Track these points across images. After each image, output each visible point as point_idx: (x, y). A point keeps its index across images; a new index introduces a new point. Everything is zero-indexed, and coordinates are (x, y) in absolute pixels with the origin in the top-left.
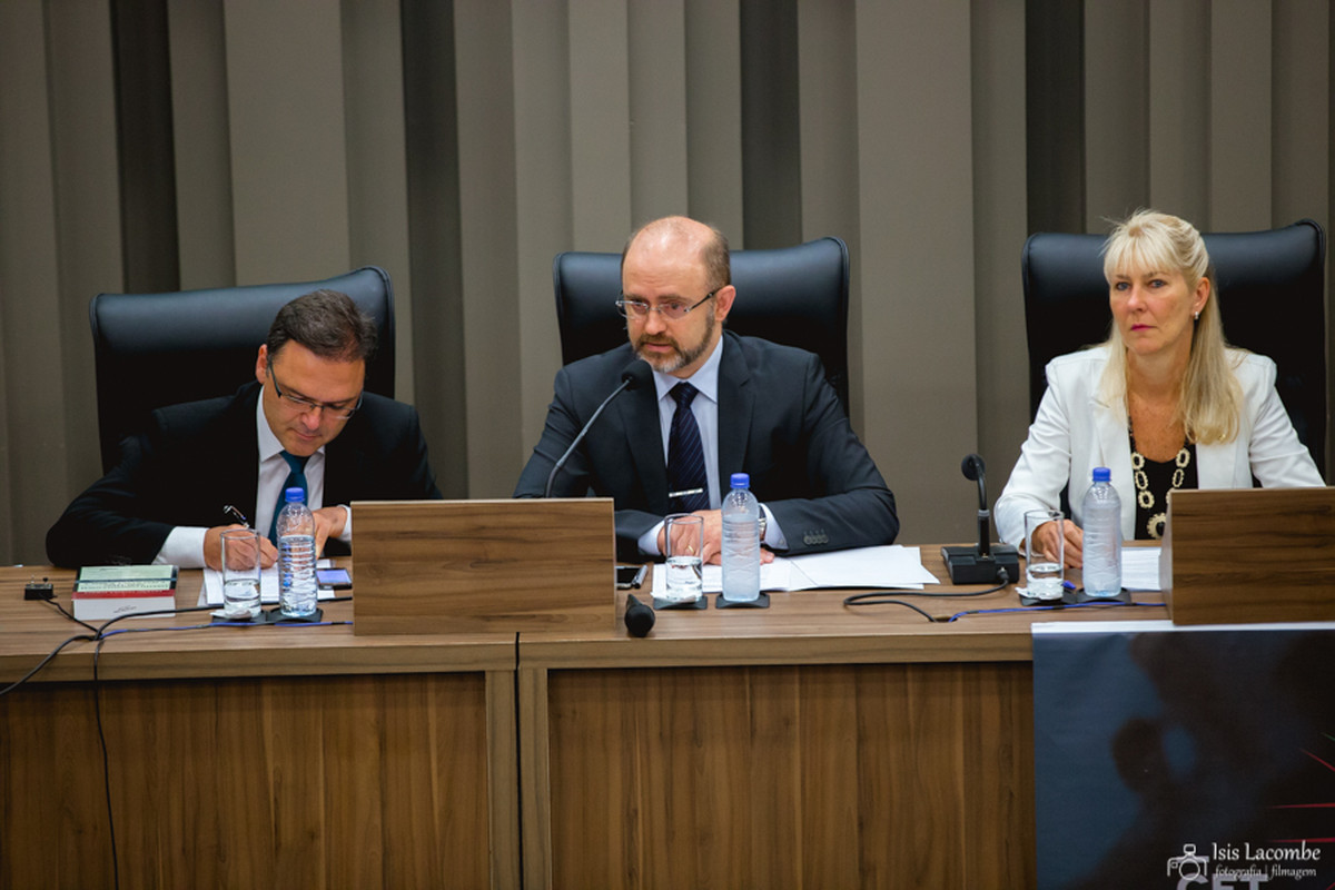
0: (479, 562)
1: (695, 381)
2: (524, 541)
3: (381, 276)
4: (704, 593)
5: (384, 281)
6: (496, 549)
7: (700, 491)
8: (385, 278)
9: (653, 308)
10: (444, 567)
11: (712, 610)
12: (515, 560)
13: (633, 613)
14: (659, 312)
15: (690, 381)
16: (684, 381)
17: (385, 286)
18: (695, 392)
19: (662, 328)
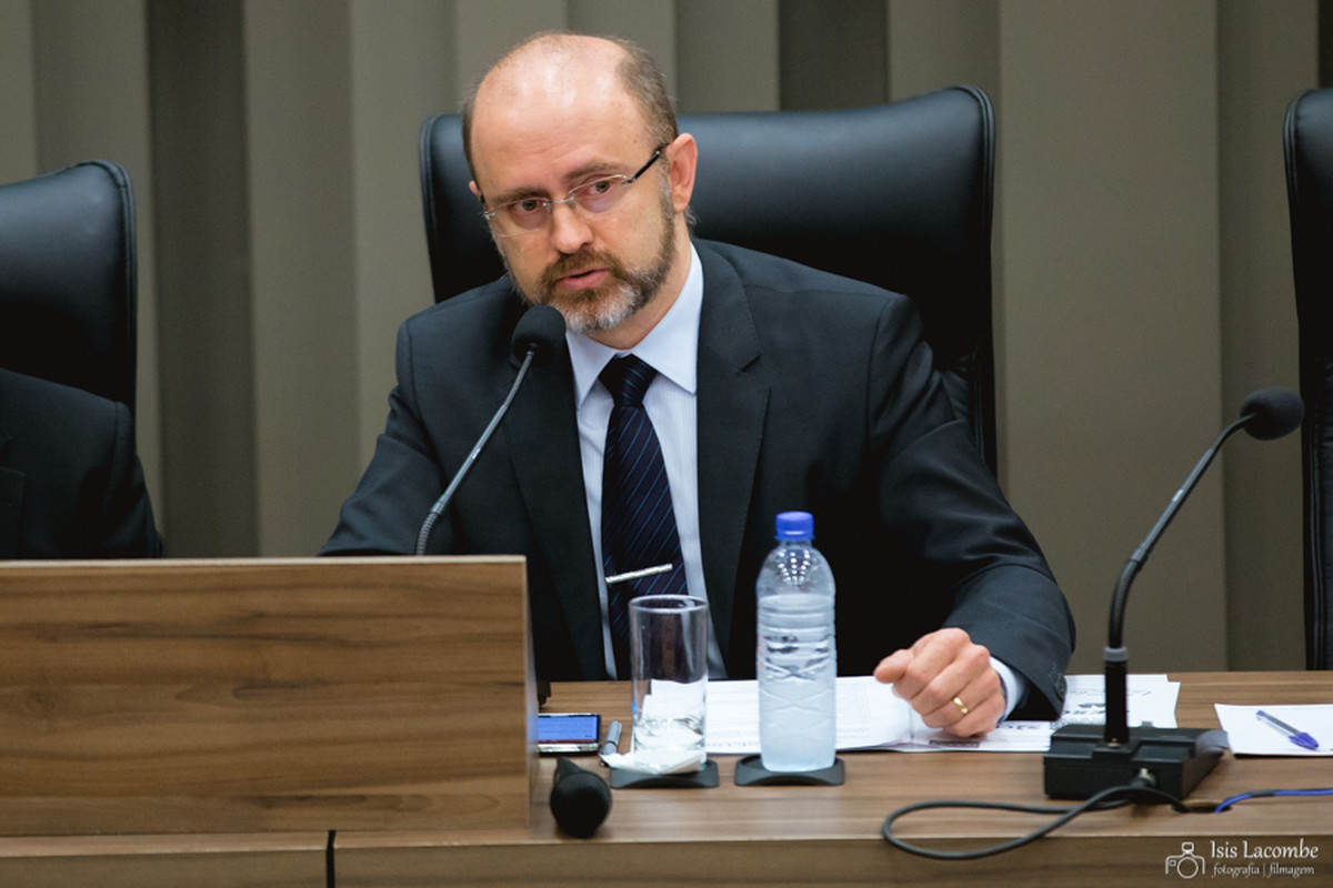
0: (251, 685)
1: (648, 354)
2: (341, 643)
3: (112, 176)
4: (709, 755)
5: (117, 186)
6: (284, 660)
7: (668, 567)
8: (121, 180)
9: (560, 199)
10: (180, 696)
11: (728, 789)
12: (324, 682)
13: (567, 786)
14: (571, 206)
15: (639, 352)
16: (626, 353)
17: (120, 196)
18: (650, 375)
19: (585, 235)
